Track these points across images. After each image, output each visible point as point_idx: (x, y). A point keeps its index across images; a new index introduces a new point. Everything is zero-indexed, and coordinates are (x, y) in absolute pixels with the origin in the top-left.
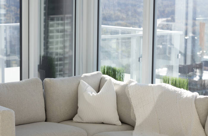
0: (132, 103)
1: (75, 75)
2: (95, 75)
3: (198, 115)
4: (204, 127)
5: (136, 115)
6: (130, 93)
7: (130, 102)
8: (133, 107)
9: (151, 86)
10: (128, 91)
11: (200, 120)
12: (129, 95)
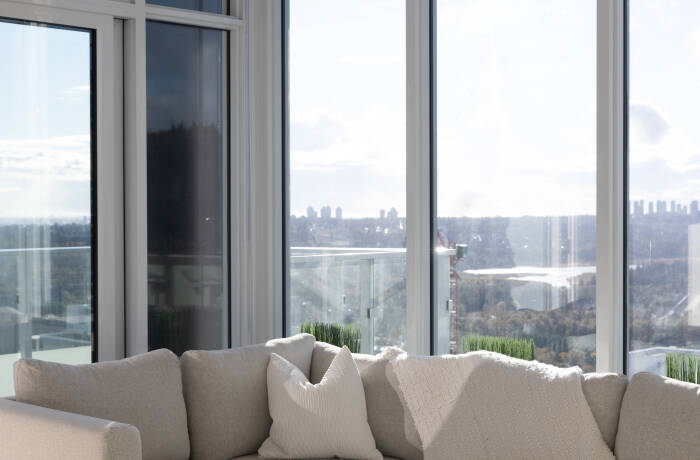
0: (406, 403)
1: (230, 346)
2: (300, 341)
3: (597, 421)
4: (613, 449)
5: (420, 433)
6: (400, 379)
7: (402, 401)
8: (410, 414)
9: (453, 359)
10: (395, 375)
11: (602, 433)
12: (398, 384)
